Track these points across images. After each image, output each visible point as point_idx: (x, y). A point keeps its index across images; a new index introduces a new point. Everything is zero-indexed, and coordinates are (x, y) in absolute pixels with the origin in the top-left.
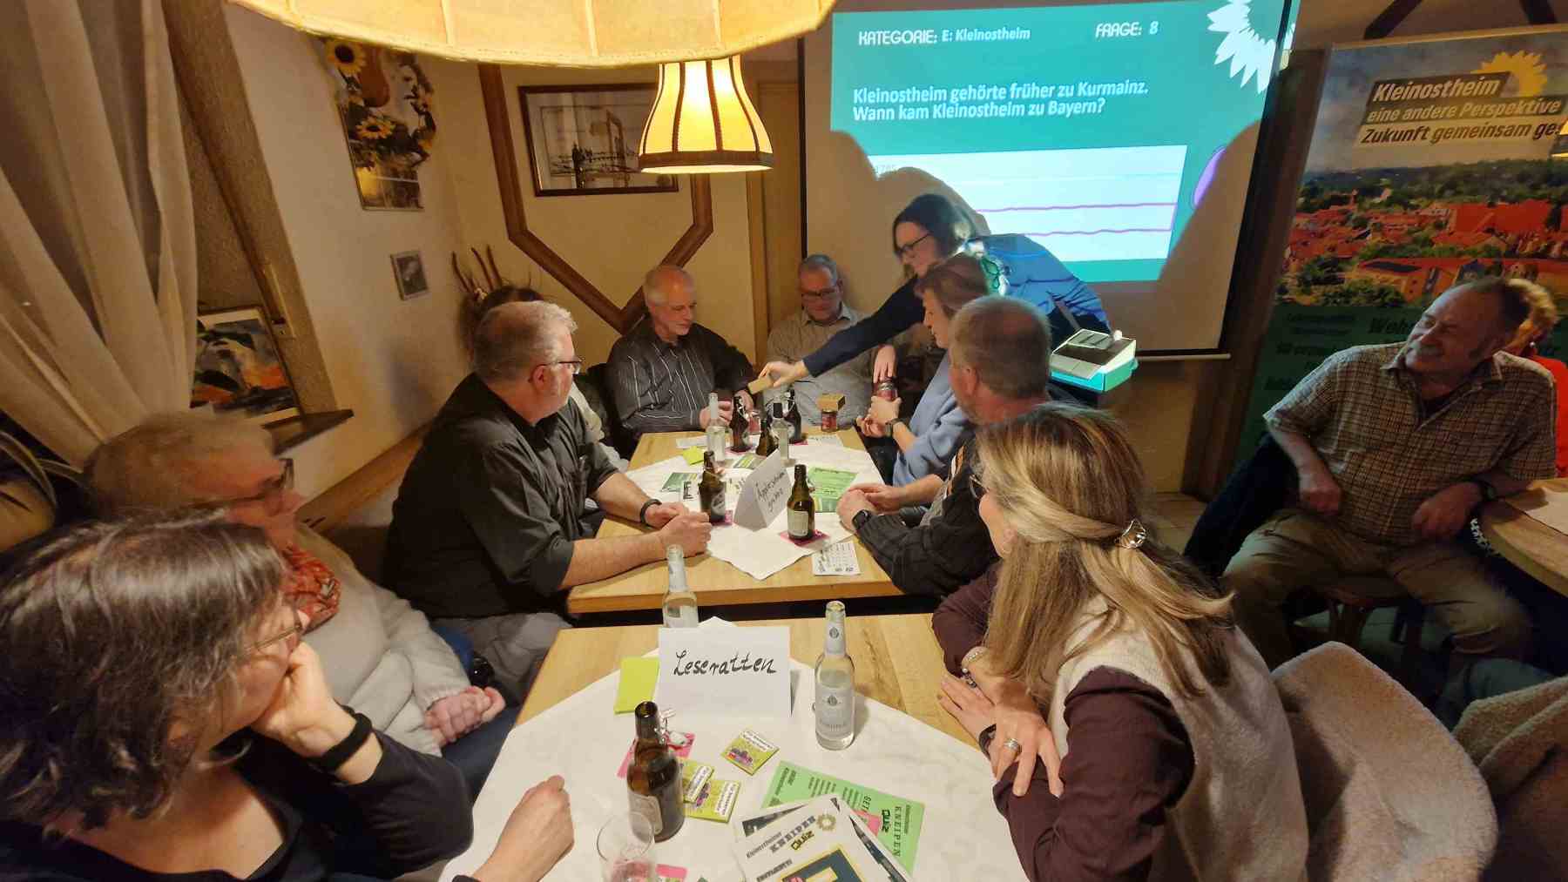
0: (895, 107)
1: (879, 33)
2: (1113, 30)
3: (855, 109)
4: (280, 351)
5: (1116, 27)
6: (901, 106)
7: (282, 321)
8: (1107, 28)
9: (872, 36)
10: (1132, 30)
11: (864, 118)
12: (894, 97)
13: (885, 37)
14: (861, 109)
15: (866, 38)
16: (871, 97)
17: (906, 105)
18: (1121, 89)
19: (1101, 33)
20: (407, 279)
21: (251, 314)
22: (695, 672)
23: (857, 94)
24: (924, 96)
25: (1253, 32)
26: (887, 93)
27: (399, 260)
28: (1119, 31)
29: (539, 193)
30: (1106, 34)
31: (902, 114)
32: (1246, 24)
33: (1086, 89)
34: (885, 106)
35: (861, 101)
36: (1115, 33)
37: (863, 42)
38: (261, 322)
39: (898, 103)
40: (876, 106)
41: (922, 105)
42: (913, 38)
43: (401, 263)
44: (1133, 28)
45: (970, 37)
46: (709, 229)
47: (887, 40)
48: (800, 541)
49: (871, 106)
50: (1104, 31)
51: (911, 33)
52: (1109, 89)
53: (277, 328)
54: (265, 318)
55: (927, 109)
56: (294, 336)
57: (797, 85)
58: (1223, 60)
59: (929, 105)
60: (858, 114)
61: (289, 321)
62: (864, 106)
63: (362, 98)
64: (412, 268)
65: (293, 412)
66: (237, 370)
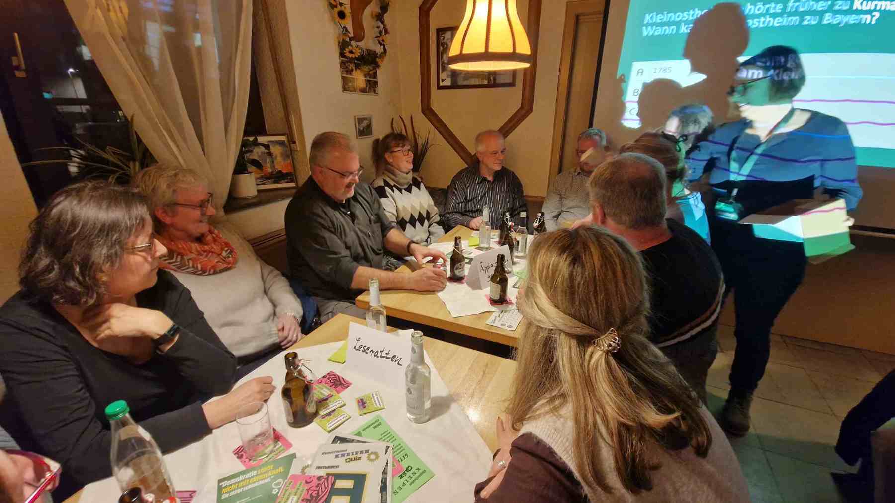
0: (677, 24)
3: (644, 28)
4: (292, 157)
6: (683, 24)
7: (294, 142)
11: (651, 34)
12: (677, 17)
14: (650, 28)
16: (658, 19)
17: (686, 23)
20: (362, 129)
21: (282, 138)
22: (363, 351)
23: (647, 18)
26: (670, 14)
27: (358, 119)
29: (440, 88)
34: (669, 24)
35: (650, 22)
38: (286, 142)
39: (680, 22)
40: (662, 25)
43: (360, 120)
46: (530, 110)
48: (494, 302)
49: (658, 25)
53: (293, 145)
54: (289, 141)
56: (299, 149)
57: (602, 16)
60: (646, 32)
61: (297, 142)
62: (652, 25)
63: (349, 37)
64: (365, 123)
65: (293, 185)
66: (273, 162)
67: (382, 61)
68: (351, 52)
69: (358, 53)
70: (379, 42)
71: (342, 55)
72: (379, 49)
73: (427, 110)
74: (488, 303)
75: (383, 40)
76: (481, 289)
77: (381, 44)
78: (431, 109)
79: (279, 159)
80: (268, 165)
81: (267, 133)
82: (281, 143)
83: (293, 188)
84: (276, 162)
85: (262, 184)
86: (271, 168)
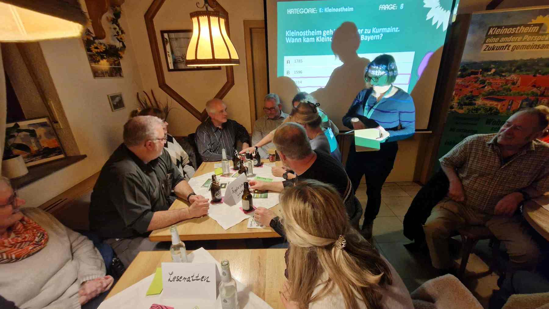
0: (302, 37)
1: (295, 9)
2: (386, 7)
3: (286, 38)
4: (56, 133)
5: (387, 6)
6: (304, 37)
7: (57, 122)
8: (383, 6)
9: (292, 11)
10: (393, 7)
11: (290, 42)
12: (301, 34)
13: (297, 11)
14: (289, 38)
15: (290, 11)
16: (293, 34)
17: (306, 37)
18: (389, 30)
19: (381, 9)
20: (115, 104)
21: (43, 120)
22: (177, 281)
23: (287, 33)
24: (313, 33)
25: (441, 7)
26: (298, 32)
27: (111, 97)
28: (388, 8)
29: (170, 70)
30: (383, 9)
31: (304, 40)
32: (438, 4)
33: (375, 30)
34: (298, 37)
35: (289, 35)
36: (386, 9)
37: (289, 13)
38: (48, 123)
39: (303, 36)
40: (295, 37)
41: (312, 37)
42: (308, 11)
43: (113, 98)
44: (394, 7)
45: (330, 10)
46: (233, 84)
47: (298, 12)
48: (246, 212)
49: (293, 37)
50: (382, 8)
51: (307, 9)
52: (384, 30)
53: (55, 125)
54: (50, 121)
55: (314, 38)
56: (62, 128)
57: (264, 29)
58: (429, 18)
59: (315, 37)
60: (288, 40)
61: (59, 122)
62: (290, 37)
63: (92, 37)
64: (117, 99)
65: (62, 156)
66: (38, 141)
67: (124, 53)
68: (96, 48)
69: (102, 48)
70: (118, 40)
71: (89, 50)
72: (118, 45)
73: (163, 85)
74: (243, 213)
75: (121, 39)
76: (235, 204)
77: (120, 41)
78: (166, 84)
79: (44, 138)
80: (34, 144)
81: (26, 118)
82: (43, 125)
83: (61, 159)
84: (40, 141)
85: (30, 162)
86: (37, 146)
